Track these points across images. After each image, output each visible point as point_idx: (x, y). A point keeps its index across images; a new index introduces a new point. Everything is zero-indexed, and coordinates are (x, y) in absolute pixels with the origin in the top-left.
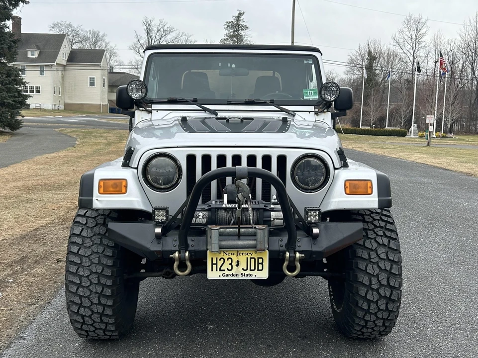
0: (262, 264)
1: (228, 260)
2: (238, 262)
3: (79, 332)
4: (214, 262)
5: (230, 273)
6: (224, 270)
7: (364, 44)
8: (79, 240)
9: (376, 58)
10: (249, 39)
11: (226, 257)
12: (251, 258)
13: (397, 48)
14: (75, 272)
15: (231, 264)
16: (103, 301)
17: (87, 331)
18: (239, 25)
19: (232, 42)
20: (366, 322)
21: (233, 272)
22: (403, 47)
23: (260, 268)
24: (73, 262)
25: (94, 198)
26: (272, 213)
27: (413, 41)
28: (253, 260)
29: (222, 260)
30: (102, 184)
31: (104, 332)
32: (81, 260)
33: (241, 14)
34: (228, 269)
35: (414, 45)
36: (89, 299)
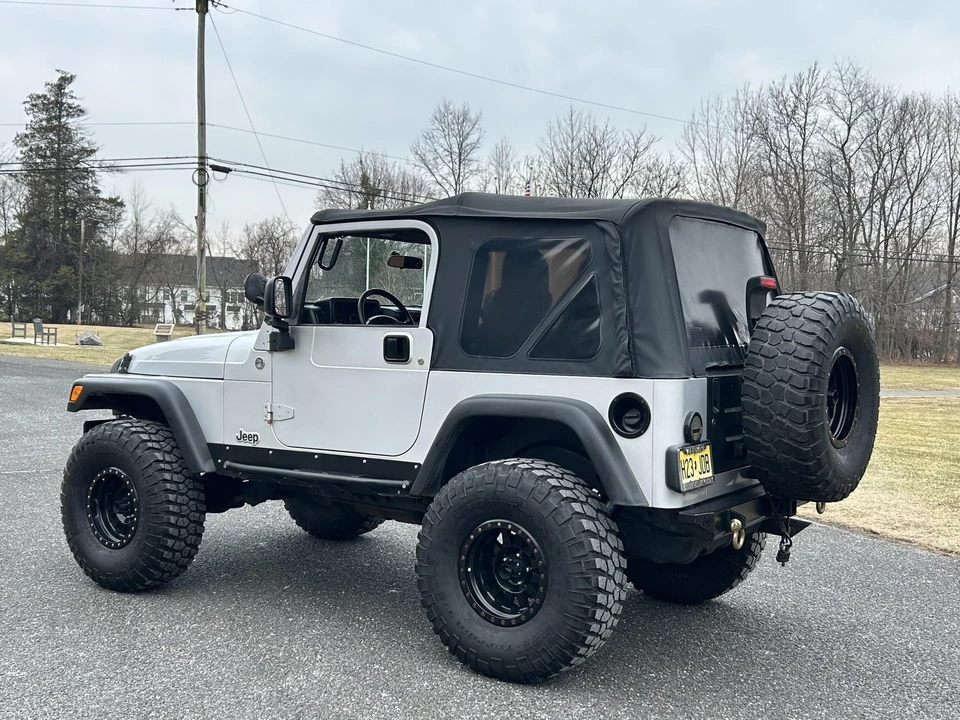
9: (380, 192)
10: (88, 138)
13: (423, 170)
18: (62, 104)
19: (45, 141)
22: (434, 170)
27: (454, 157)
33: (66, 80)
35: (456, 167)
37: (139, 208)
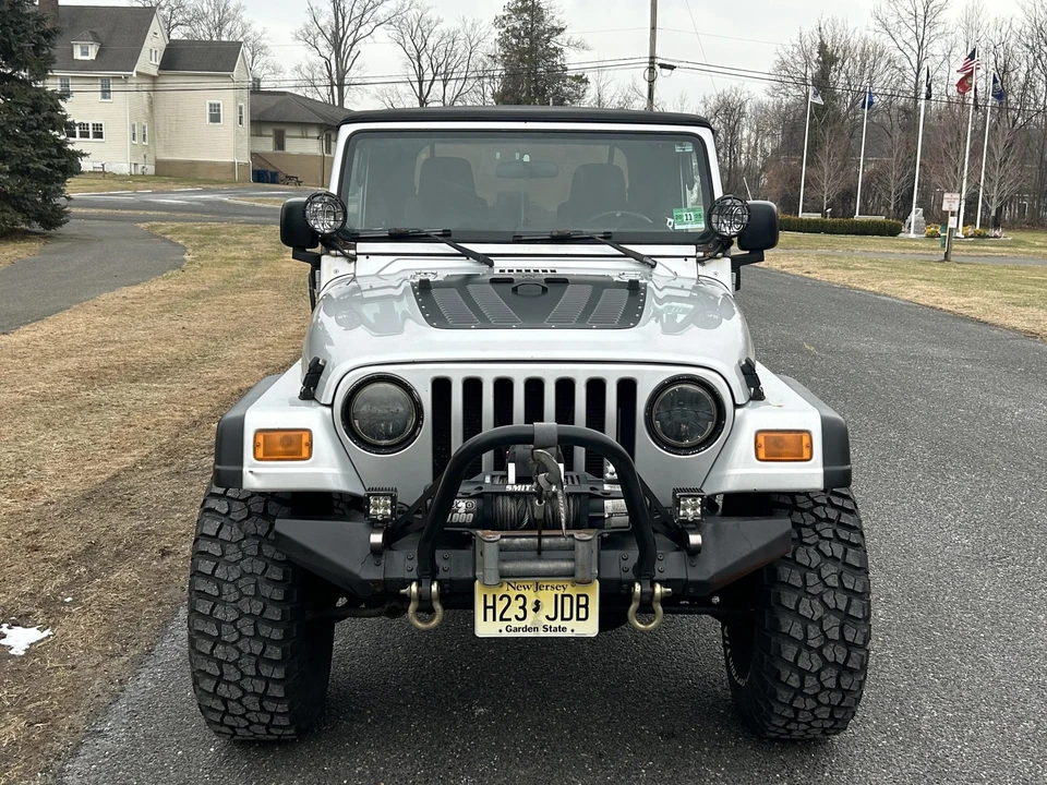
0: (586, 606)
1: (517, 599)
2: (537, 602)
3: (218, 728)
4: (490, 603)
5: (522, 624)
6: (510, 620)
7: (809, 28)
8: (215, 549)
9: (837, 60)
10: (557, 17)
11: (513, 594)
12: (563, 596)
13: (884, 36)
14: (208, 613)
15: (523, 607)
16: (265, 671)
17: (232, 728)
19: (521, 22)
20: (797, 711)
21: (528, 622)
22: (896, 36)
23: (582, 615)
24: (203, 592)
25: (246, 470)
26: (606, 502)
27: (918, 20)
28: (567, 600)
29: (506, 600)
30: (261, 439)
31: (267, 729)
32: (220, 589)
34: (516, 617)
35: (920, 31)
36: (236, 666)
37: (602, 84)
